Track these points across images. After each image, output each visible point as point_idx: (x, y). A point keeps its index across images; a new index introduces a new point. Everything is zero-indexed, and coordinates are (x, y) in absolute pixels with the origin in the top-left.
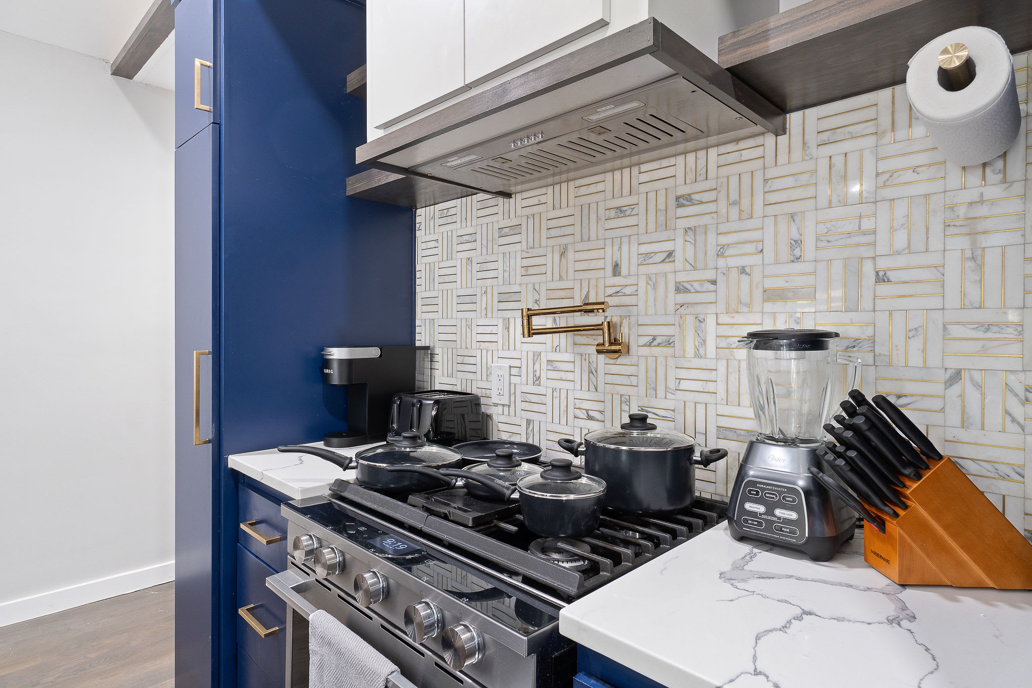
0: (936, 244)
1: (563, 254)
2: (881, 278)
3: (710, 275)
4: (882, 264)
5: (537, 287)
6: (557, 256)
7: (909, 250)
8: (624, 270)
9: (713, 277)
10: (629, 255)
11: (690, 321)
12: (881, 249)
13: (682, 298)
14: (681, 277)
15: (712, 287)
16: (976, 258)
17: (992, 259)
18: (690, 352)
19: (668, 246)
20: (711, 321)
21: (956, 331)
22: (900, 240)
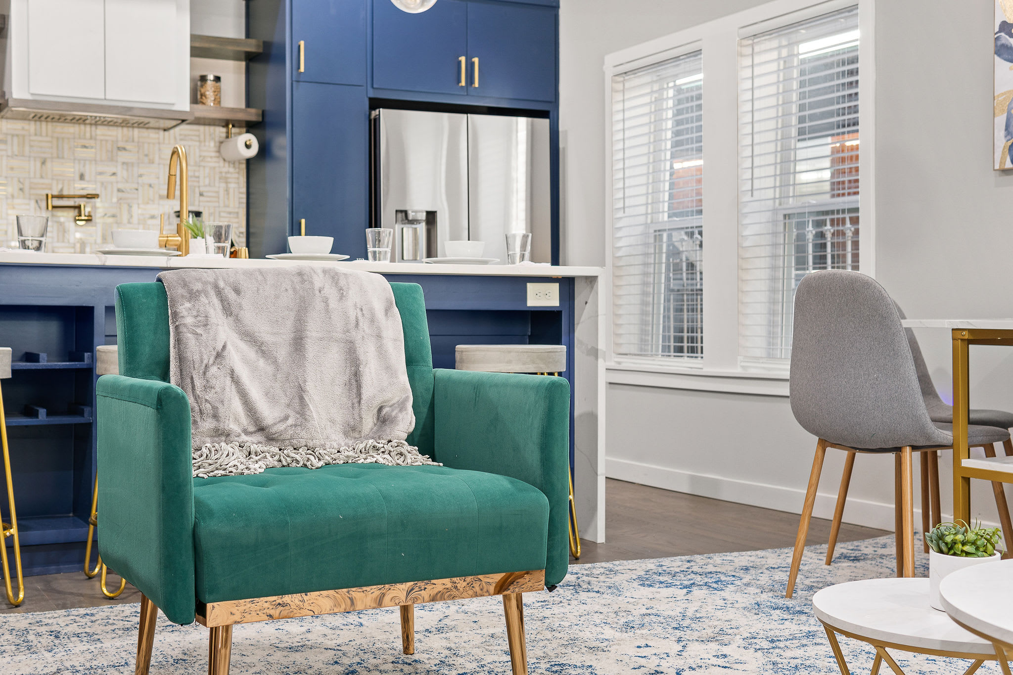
0: (217, 184)
1: (44, 163)
2: (201, 195)
3: (135, 186)
4: (202, 189)
5: (21, 180)
6: (38, 164)
7: (209, 185)
8: (87, 177)
9: (136, 187)
10: (90, 170)
11: (125, 207)
12: (201, 184)
13: (120, 194)
14: (121, 186)
15: (136, 192)
16: (227, 190)
17: (231, 191)
18: (125, 220)
19: (113, 170)
20: (135, 208)
21: (223, 214)
22: (207, 181)
